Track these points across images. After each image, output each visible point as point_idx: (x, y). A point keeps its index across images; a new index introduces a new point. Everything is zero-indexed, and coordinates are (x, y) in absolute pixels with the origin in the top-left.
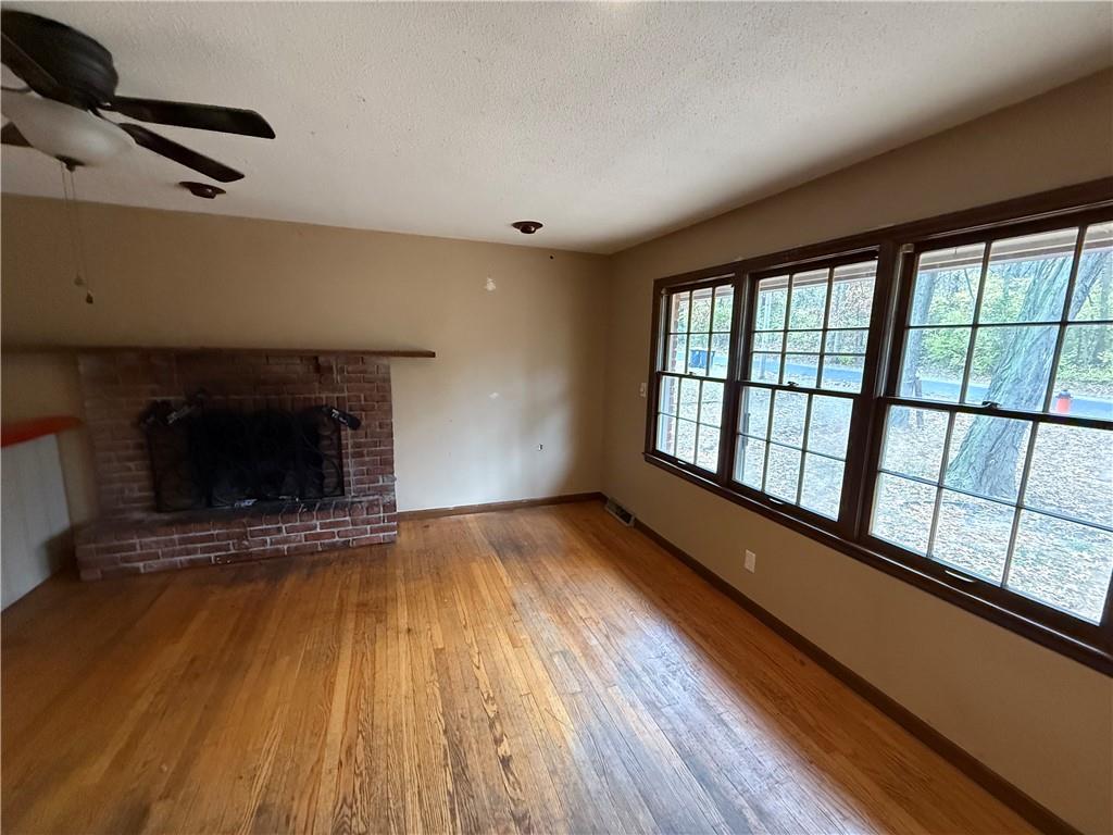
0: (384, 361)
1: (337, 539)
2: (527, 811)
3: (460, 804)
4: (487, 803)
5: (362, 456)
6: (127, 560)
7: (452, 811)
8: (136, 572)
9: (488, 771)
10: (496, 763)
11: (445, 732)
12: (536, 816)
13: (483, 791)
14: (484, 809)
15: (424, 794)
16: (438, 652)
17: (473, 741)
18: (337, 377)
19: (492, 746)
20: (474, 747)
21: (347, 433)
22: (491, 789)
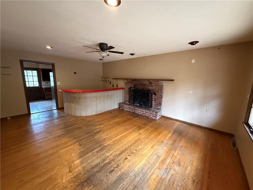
0: (162, 81)
1: (147, 115)
2: (120, 166)
3: (116, 156)
4: (118, 160)
5: (156, 101)
6: (124, 108)
7: (114, 156)
8: (124, 110)
9: (123, 157)
10: (125, 157)
11: (126, 148)
12: (120, 168)
13: (119, 158)
14: (117, 160)
15: (115, 152)
16: (139, 139)
17: (127, 152)
18: (153, 84)
19: (128, 155)
20: (126, 153)
21: (154, 96)
22: (120, 159)
